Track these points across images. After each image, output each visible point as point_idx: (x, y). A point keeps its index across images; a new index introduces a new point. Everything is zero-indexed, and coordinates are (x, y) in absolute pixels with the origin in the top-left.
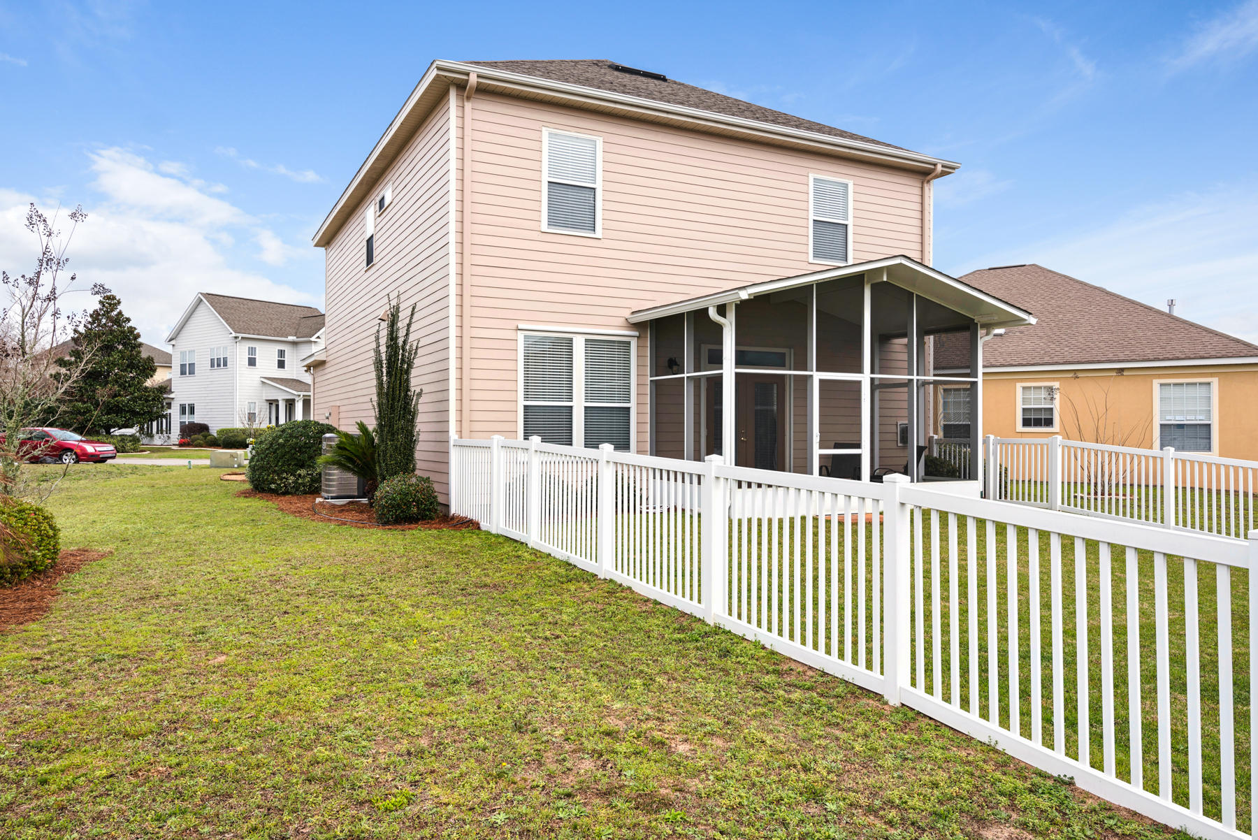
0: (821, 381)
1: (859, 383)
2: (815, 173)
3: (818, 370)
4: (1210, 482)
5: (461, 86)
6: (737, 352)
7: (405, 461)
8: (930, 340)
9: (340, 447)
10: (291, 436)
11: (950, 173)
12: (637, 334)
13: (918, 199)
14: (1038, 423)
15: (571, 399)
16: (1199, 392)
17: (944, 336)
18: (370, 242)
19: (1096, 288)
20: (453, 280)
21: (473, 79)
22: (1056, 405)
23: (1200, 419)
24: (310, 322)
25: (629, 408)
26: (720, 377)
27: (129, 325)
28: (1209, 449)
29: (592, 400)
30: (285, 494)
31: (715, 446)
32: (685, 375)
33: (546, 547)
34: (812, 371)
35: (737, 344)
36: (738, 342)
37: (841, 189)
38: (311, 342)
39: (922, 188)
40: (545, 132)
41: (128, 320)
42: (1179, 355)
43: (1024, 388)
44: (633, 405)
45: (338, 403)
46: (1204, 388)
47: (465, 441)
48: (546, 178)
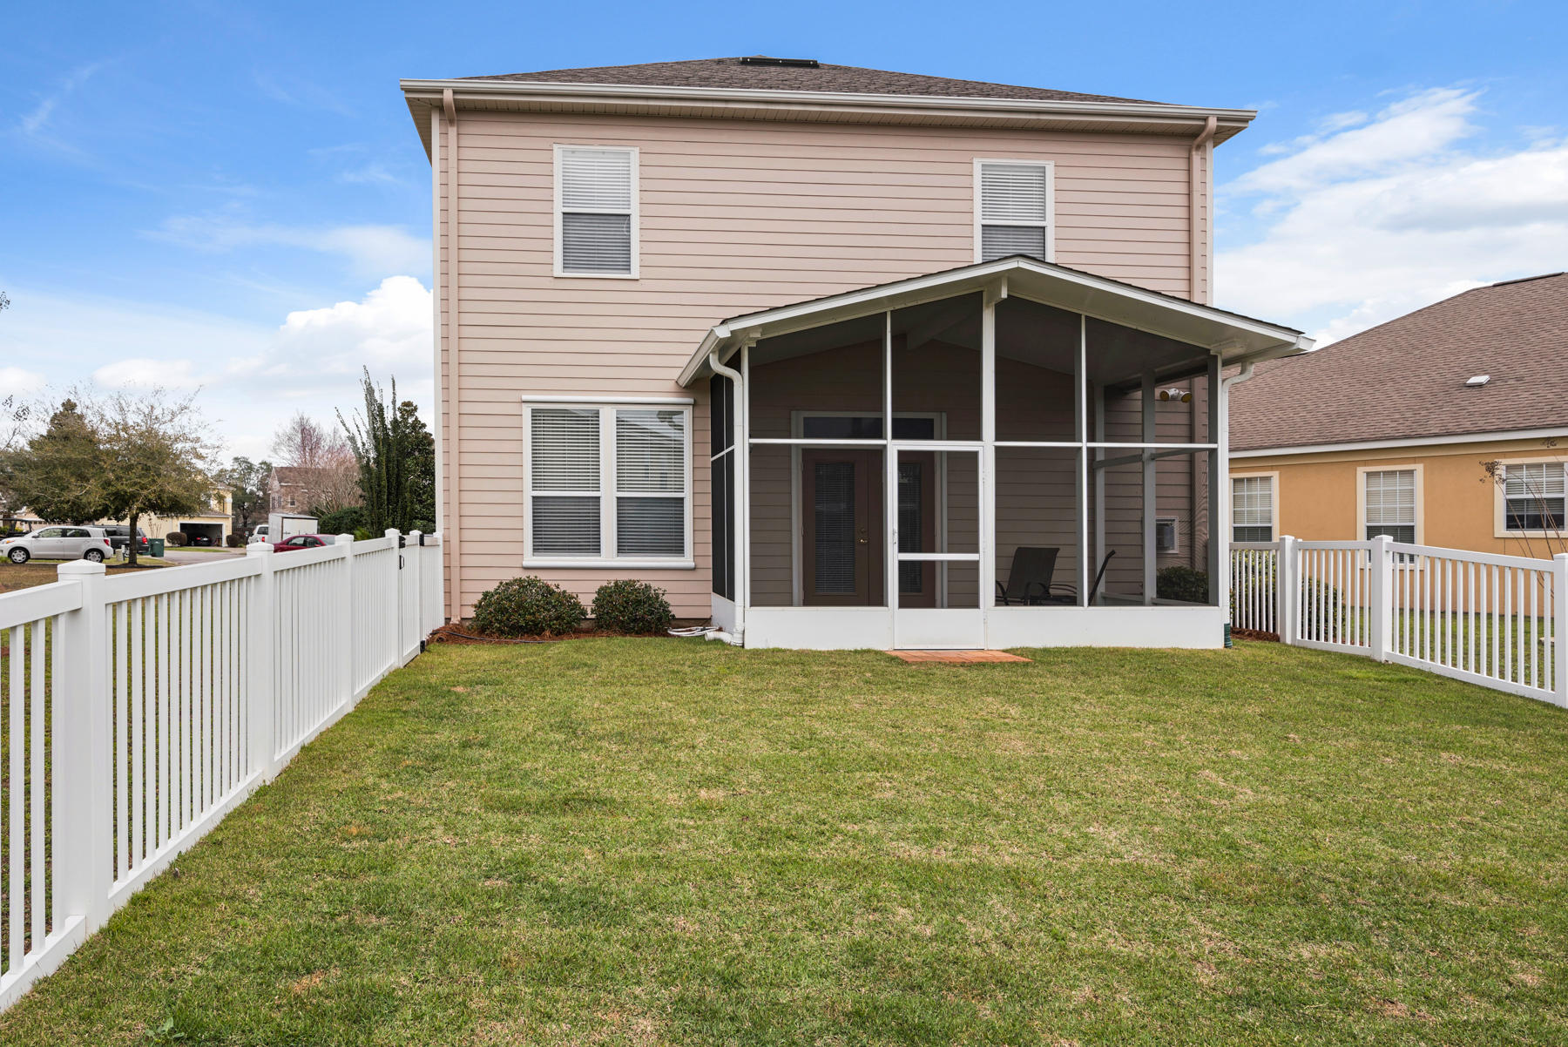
0: (901, 454)
1: (974, 456)
2: (986, 157)
3: (895, 437)
11: (1239, 129)
12: (691, 401)
13: (1183, 176)
14: (1536, 523)
15: (598, 488)
21: (450, 97)
25: (682, 499)
27: (425, 430)
29: (628, 489)
32: (723, 452)
34: (886, 439)
37: (1035, 175)
39: (1189, 159)
40: (560, 151)
41: (424, 426)
44: (687, 495)
48: (559, 209)
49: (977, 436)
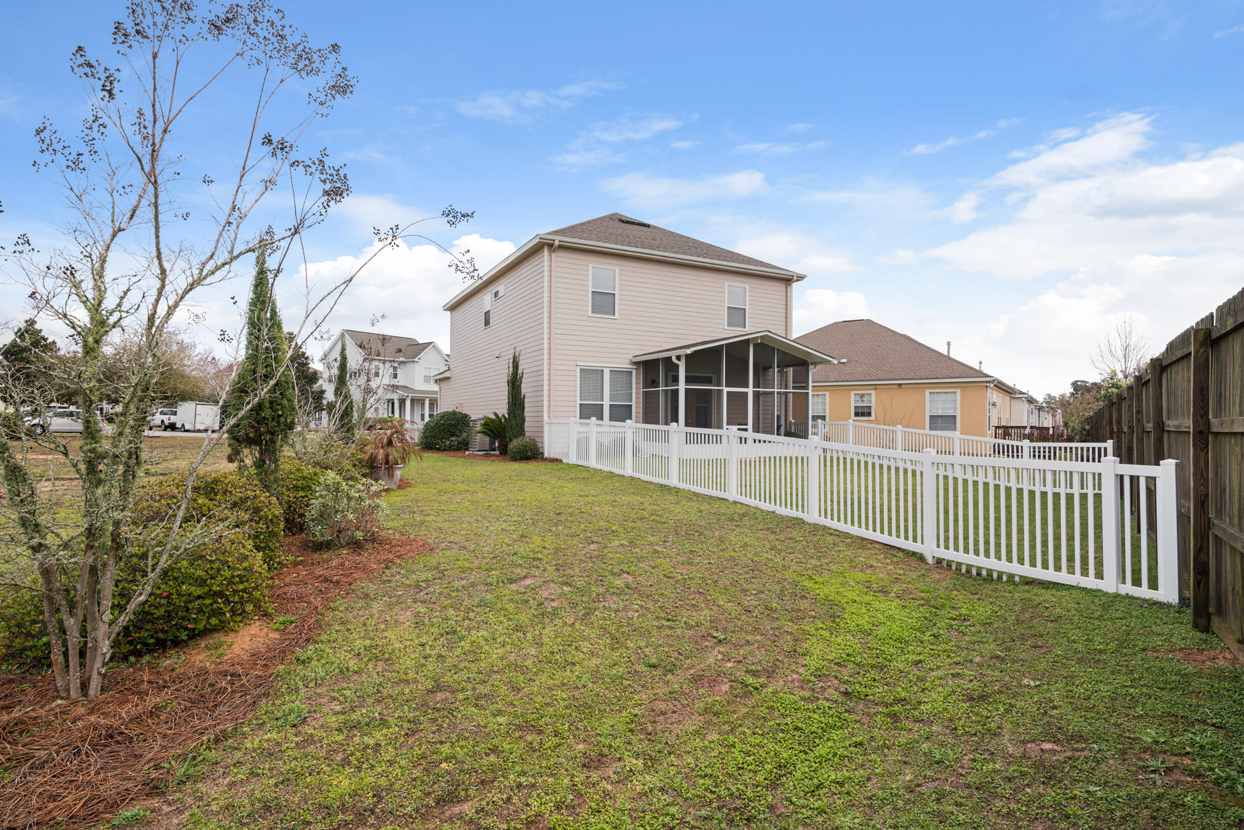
0: (728, 392)
1: (747, 393)
2: (729, 283)
3: (726, 387)
4: (968, 449)
5: (550, 246)
6: (686, 376)
7: (521, 432)
8: (791, 370)
9: (486, 424)
10: (448, 419)
12: (636, 367)
13: (784, 294)
14: (863, 414)
15: (603, 400)
16: (950, 397)
17: (796, 368)
18: (487, 314)
19: (902, 335)
20: (546, 341)
21: (557, 243)
22: (873, 404)
23: (950, 413)
24: (412, 348)
25: (631, 404)
26: (677, 390)
28: (955, 430)
29: (613, 401)
30: (444, 450)
31: (675, 419)
32: (660, 389)
33: (599, 467)
34: (723, 387)
35: (686, 372)
36: (686, 371)
37: (743, 290)
38: (414, 362)
39: (786, 288)
40: (591, 266)
42: (939, 376)
43: (855, 394)
44: (633, 404)
45: (461, 402)
46: (953, 395)
47: (552, 421)
48: (591, 290)
49: (748, 387)
